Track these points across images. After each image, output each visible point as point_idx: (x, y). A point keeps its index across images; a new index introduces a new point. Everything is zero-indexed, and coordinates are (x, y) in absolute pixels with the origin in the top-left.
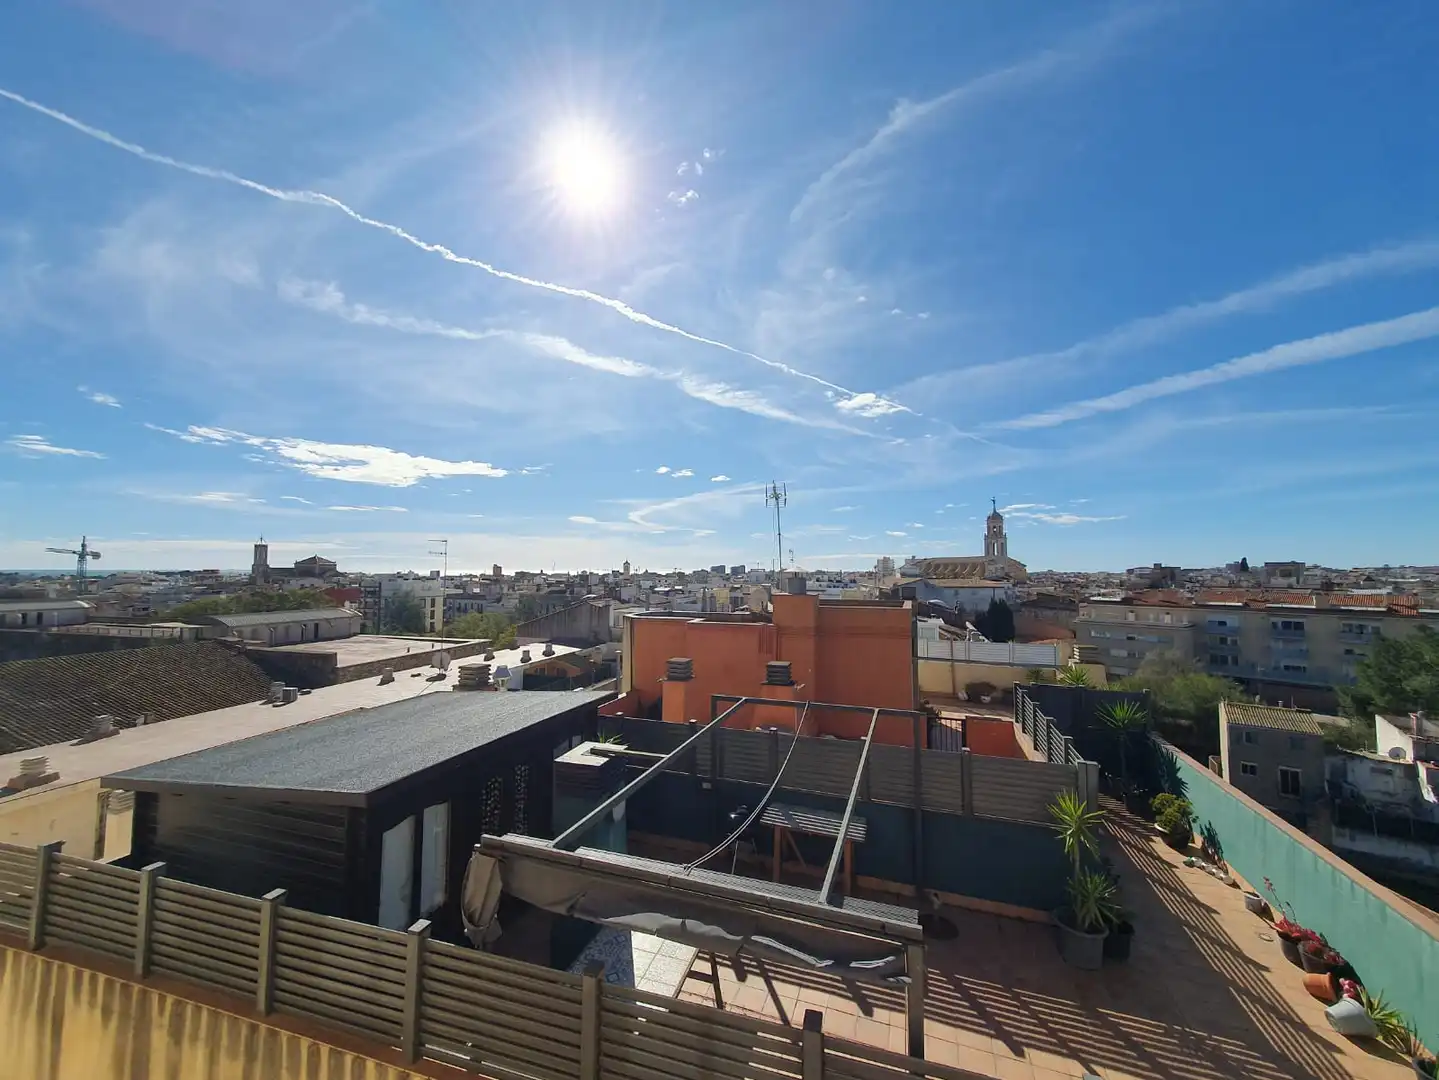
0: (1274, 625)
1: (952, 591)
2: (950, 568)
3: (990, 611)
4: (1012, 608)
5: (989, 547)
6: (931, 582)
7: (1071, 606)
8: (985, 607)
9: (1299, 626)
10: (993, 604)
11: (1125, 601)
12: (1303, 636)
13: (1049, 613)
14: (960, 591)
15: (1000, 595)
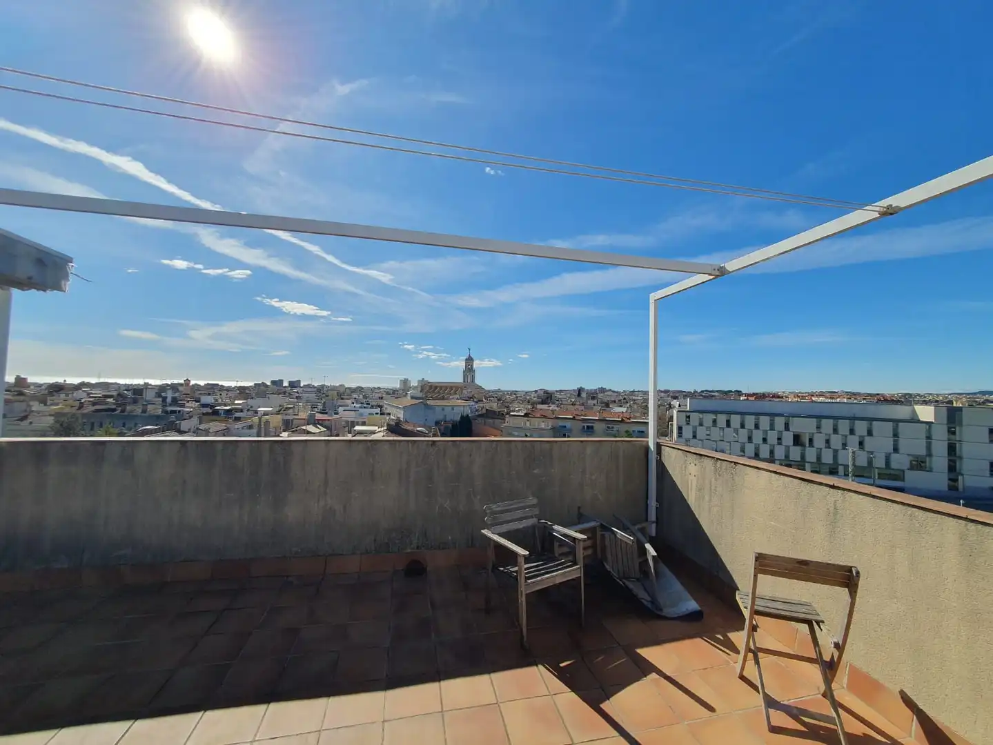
0: (584, 427)
1: (441, 408)
2: (443, 389)
3: (460, 422)
4: (471, 418)
5: (465, 377)
6: (428, 402)
7: (501, 416)
8: (458, 418)
9: (592, 427)
10: (462, 417)
11: (526, 415)
12: (593, 432)
13: (491, 421)
14: (446, 408)
15: (467, 411)
